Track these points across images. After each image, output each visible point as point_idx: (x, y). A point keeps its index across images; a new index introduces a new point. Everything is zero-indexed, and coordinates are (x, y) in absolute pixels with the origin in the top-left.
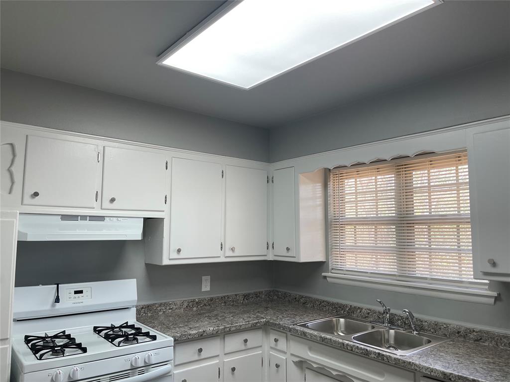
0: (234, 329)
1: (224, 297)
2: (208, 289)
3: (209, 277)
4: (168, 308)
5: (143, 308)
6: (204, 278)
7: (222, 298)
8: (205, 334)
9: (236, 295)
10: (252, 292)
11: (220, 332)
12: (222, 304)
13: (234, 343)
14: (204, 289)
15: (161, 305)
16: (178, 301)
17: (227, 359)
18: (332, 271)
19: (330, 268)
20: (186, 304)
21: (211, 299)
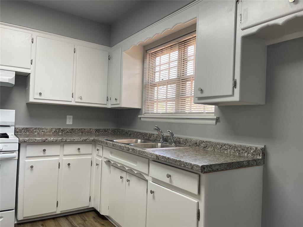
0: (69, 140)
1: (82, 129)
2: (71, 123)
3: (72, 116)
4: (41, 131)
5: (23, 129)
6: (68, 116)
7: (80, 129)
8: (47, 141)
9: (90, 129)
10: (103, 128)
11: (58, 141)
12: (80, 133)
13: (70, 149)
14: (68, 123)
15: (36, 129)
16: (49, 128)
17: (65, 158)
18: (145, 114)
19: (143, 112)
20: (54, 130)
21: (72, 129)
